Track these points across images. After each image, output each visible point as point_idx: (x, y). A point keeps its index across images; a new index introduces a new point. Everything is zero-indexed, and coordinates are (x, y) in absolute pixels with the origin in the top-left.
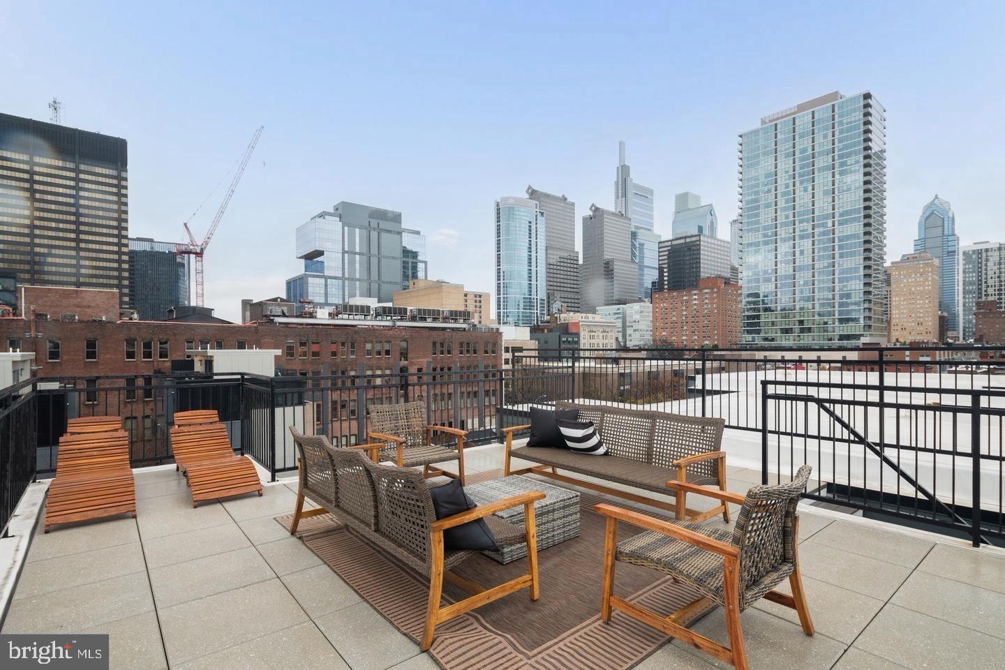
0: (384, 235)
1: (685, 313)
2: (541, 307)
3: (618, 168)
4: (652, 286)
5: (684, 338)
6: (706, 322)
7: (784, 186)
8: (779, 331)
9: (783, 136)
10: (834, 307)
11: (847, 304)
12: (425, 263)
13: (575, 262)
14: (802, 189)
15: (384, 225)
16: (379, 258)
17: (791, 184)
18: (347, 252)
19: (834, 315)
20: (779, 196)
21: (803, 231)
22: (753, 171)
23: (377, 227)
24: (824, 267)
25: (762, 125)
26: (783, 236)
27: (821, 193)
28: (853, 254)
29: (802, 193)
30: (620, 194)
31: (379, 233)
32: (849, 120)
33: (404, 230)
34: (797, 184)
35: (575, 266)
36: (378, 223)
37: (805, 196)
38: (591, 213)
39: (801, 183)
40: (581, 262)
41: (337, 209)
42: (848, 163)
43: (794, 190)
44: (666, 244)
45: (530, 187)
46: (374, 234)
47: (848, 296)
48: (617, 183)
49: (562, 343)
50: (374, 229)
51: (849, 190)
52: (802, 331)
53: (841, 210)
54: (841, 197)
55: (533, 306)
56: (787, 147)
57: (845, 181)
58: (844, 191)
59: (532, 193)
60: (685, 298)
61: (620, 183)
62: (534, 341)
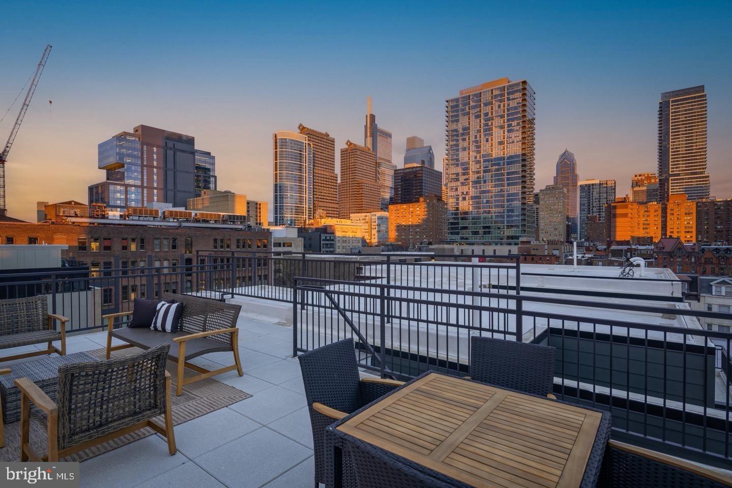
0: (178, 153)
1: (411, 220)
2: (309, 213)
3: (367, 116)
4: (391, 201)
5: (411, 237)
6: (425, 226)
7: (474, 137)
8: (470, 233)
9: (474, 104)
10: (504, 218)
11: (512, 216)
12: (215, 177)
13: (335, 181)
14: (485, 140)
15: (179, 146)
16: (174, 172)
17: (478, 137)
18: (145, 166)
19: (504, 223)
20: (471, 143)
21: (486, 167)
22: (455, 126)
23: (173, 147)
24: (498, 192)
25: (461, 95)
26: (473, 170)
27: (497, 143)
28: (515, 184)
29: (485, 142)
30: (368, 135)
31: (174, 152)
32: (513, 97)
33: (197, 151)
34: (482, 136)
35: (335, 184)
36: (174, 144)
37: (487, 145)
38: (347, 147)
39: (485, 135)
40: (339, 181)
41: (137, 131)
42: (513, 125)
43: (480, 140)
44: (400, 172)
45: (301, 125)
46: (170, 153)
47: (512, 211)
48: (366, 127)
49: (322, 240)
50: (170, 149)
51: (513, 142)
52: (485, 233)
53: (508, 155)
54: (508, 146)
55: (303, 213)
56: (476, 111)
57: (511, 136)
58: (510, 143)
59: (302, 129)
60: (411, 209)
61: (368, 127)
62: (300, 239)
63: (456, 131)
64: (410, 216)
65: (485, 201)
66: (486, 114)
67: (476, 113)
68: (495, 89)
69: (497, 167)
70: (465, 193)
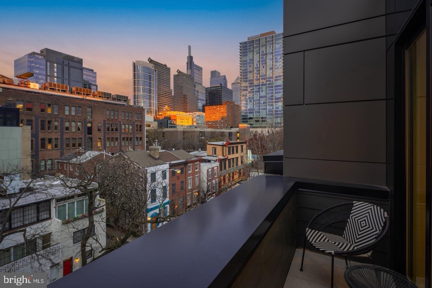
0: (72, 69)
1: (218, 115)
2: (155, 113)
3: (188, 57)
4: (203, 107)
5: (218, 125)
6: (226, 119)
7: (256, 65)
8: (254, 121)
9: (256, 45)
10: (273, 112)
12: (97, 86)
13: (171, 94)
14: (262, 67)
15: (72, 64)
16: (69, 81)
17: (258, 64)
18: (49, 76)
19: (273, 115)
20: (254, 68)
21: (263, 83)
22: (245, 58)
23: (68, 64)
24: (270, 97)
25: (248, 40)
26: (256, 84)
27: (269, 69)
28: (279, 92)
29: (262, 68)
30: (189, 68)
31: (69, 68)
33: (84, 68)
34: (261, 64)
35: (171, 96)
36: (69, 63)
37: (263, 70)
38: (177, 74)
39: (262, 64)
40: (173, 94)
41: (42, 52)
42: (278, 58)
43: (260, 67)
44: (208, 89)
45: (150, 58)
46: (66, 68)
48: (187, 63)
49: (168, 124)
50: (66, 65)
51: (278, 68)
52: (262, 121)
53: (275, 76)
54: (275, 71)
55: (152, 112)
56: (257, 50)
57: (277, 65)
58: (276, 69)
59: (151, 61)
60: (218, 109)
61: (189, 63)
62: (156, 122)
63: (246, 61)
64: (218, 113)
65: (262, 103)
66: (263, 52)
67: (257, 51)
68: (268, 37)
69: (269, 82)
70: (251, 98)
